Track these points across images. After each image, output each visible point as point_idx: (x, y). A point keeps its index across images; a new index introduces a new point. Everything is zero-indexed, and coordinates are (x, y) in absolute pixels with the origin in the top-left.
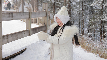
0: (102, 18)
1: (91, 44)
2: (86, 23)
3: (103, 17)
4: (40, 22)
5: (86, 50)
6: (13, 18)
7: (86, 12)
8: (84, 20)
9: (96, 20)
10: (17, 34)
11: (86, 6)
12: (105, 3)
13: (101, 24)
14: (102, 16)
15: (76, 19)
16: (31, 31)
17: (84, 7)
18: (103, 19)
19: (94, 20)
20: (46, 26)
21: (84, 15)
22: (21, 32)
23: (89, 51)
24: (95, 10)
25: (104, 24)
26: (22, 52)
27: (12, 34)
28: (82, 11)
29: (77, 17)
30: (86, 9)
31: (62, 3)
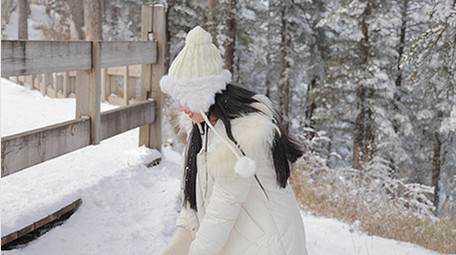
0: (362, 77)
1: (327, 182)
2: (295, 97)
3: (367, 73)
4: (113, 89)
5: (308, 205)
6: (27, 67)
7: (297, 51)
8: (288, 82)
9: (340, 85)
10: (44, 137)
11: (298, 26)
12: (374, 17)
13: (359, 99)
14: (364, 69)
15: (255, 79)
16: (99, 126)
17: (287, 31)
18: (369, 80)
19: (331, 85)
20: (155, 103)
21: (288, 63)
22: (60, 129)
23: (319, 211)
24: (334, 42)
25: (371, 101)
26: (64, 215)
27: (24, 137)
28: (281, 45)
29: (258, 73)
30: (296, 41)
31: (198, 10)
